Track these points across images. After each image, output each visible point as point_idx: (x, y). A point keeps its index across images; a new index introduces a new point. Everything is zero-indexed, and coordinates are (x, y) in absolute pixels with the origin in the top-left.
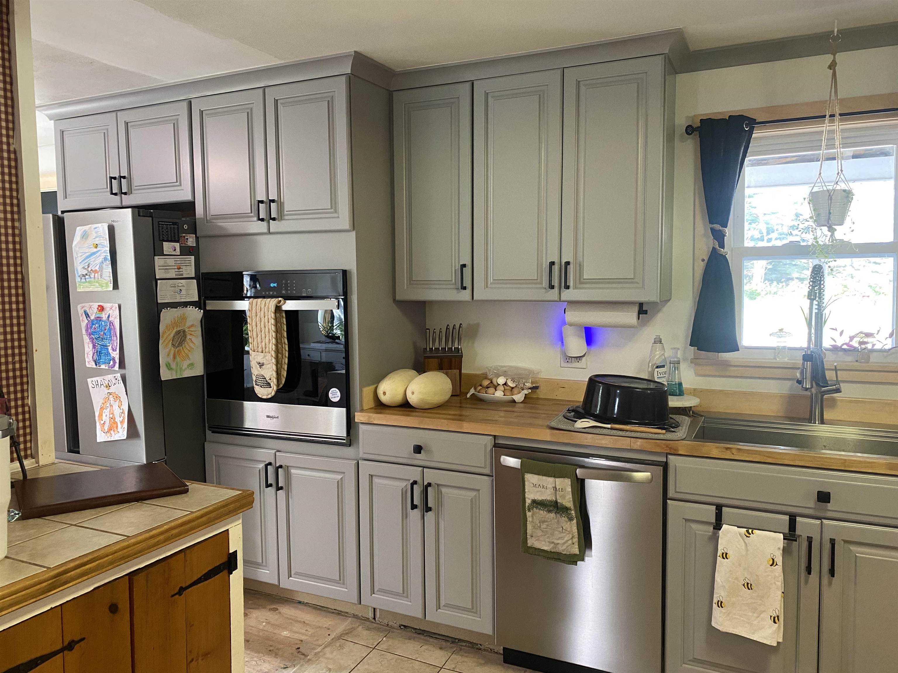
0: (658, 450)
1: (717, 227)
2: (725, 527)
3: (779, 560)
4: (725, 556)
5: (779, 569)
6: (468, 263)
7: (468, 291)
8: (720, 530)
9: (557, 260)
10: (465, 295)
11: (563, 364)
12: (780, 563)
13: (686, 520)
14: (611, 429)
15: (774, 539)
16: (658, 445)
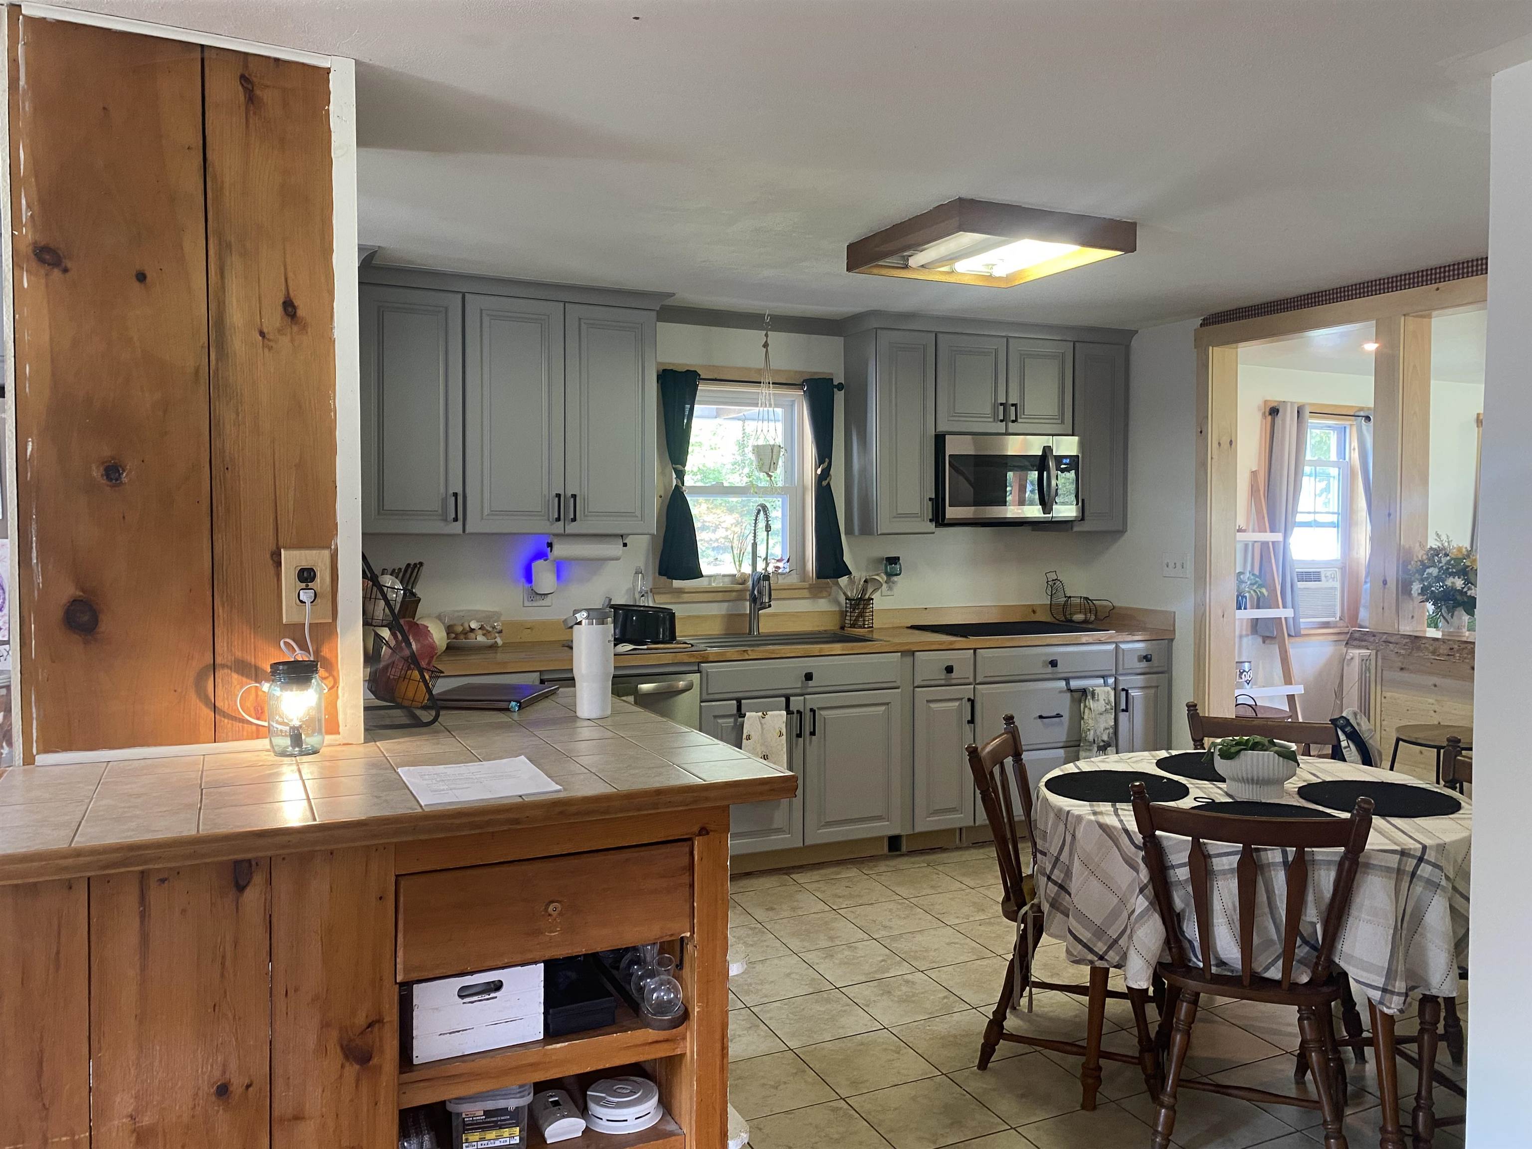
0: (693, 660)
1: (679, 467)
2: (747, 713)
3: (784, 731)
4: (748, 738)
5: (784, 737)
6: (460, 491)
7: (459, 524)
8: (744, 717)
9: (562, 493)
10: (457, 527)
11: (526, 604)
12: (785, 734)
13: (715, 717)
14: (647, 649)
15: (781, 715)
16: (694, 656)
